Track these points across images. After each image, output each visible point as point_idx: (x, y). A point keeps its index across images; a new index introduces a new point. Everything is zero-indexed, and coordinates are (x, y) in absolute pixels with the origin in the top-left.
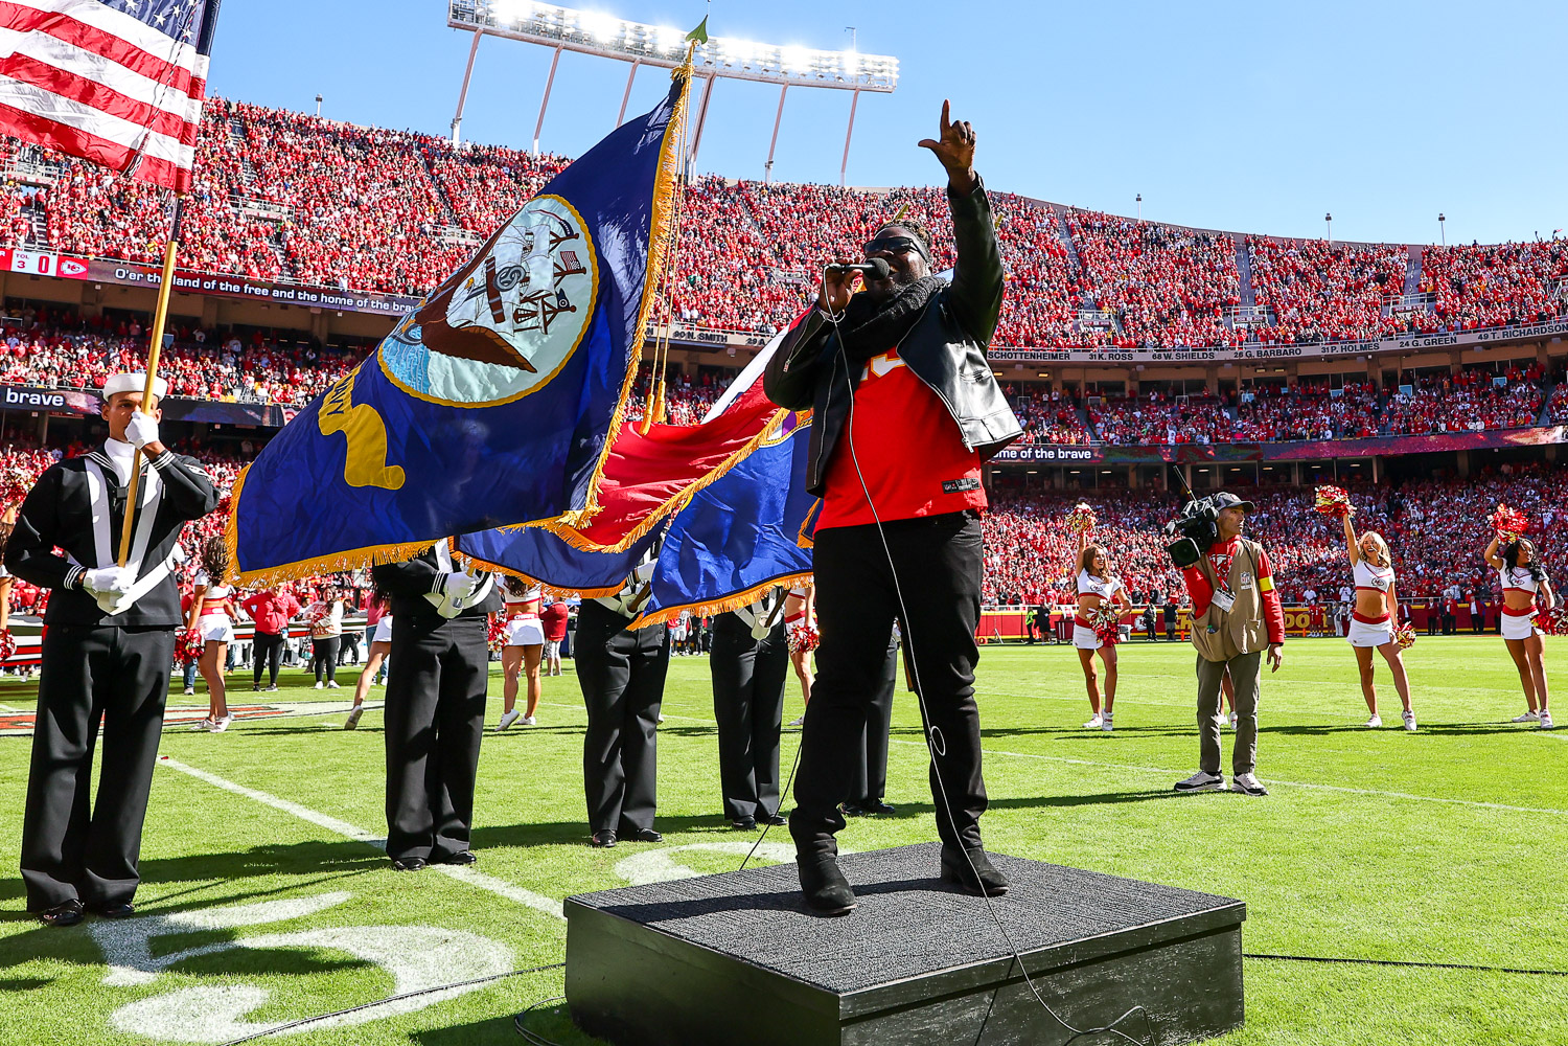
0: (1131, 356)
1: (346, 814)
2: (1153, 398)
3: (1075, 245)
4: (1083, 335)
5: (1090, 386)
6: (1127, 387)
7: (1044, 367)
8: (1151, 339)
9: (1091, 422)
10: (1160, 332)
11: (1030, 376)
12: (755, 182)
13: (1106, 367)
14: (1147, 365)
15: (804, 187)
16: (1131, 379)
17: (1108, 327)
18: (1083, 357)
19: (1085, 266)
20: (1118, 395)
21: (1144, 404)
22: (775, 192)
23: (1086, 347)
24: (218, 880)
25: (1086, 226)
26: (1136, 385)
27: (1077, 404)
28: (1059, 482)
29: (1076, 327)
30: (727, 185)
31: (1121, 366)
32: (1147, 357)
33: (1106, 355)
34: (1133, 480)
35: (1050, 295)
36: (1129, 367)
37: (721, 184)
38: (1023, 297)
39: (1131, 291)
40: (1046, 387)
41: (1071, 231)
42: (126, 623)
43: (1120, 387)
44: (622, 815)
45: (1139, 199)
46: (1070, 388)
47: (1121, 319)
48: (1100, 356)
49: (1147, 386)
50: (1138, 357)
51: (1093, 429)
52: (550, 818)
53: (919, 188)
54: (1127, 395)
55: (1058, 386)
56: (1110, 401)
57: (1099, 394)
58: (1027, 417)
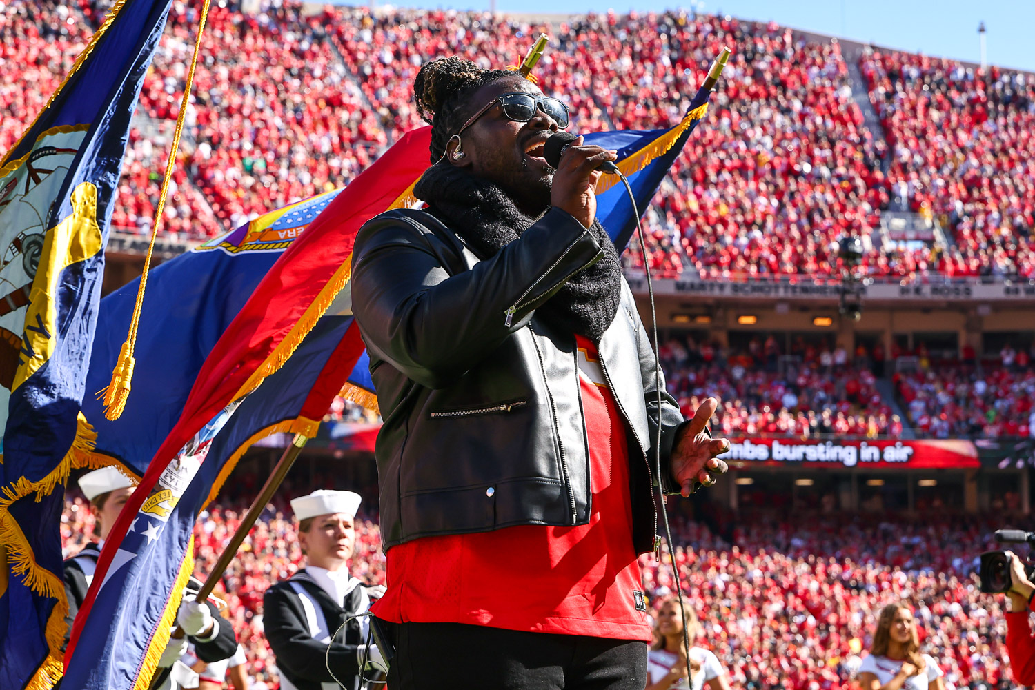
0: (968, 291)
2: (1008, 360)
3: (876, 108)
4: (889, 256)
5: (900, 340)
6: (963, 341)
7: (824, 309)
8: (1003, 263)
9: (902, 400)
10: (1018, 249)
11: (797, 323)
12: (351, 9)
13: (926, 308)
14: (997, 306)
15: (431, 15)
16: (969, 328)
17: (930, 242)
18: (889, 292)
19: (891, 142)
20: (947, 354)
21: (992, 369)
22: (384, 23)
23: (892, 276)
25: (895, 76)
26: (976, 340)
27: (879, 369)
28: (848, 499)
29: (877, 243)
30: (305, 13)
31: (952, 307)
32: (995, 292)
33: (927, 290)
34: (973, 499)
35: (833, 189)
36: (966, 308)
37: (297, 9)
38: (792, 195)
39: (973, 183)
40: (827, 341)
41: (869, 83)
43: (949, 341)
45: (982, 30)
46: (867, 343)
47: (953, 231)
48: (918, 291)
49: (995, 340)
50: (980, 291)
51: (905, 411)
53: (618, 13)
54: (961, 355)
55: (847, 340)
56: (936, 364)
57: (916, 353)
58: (796, 390)
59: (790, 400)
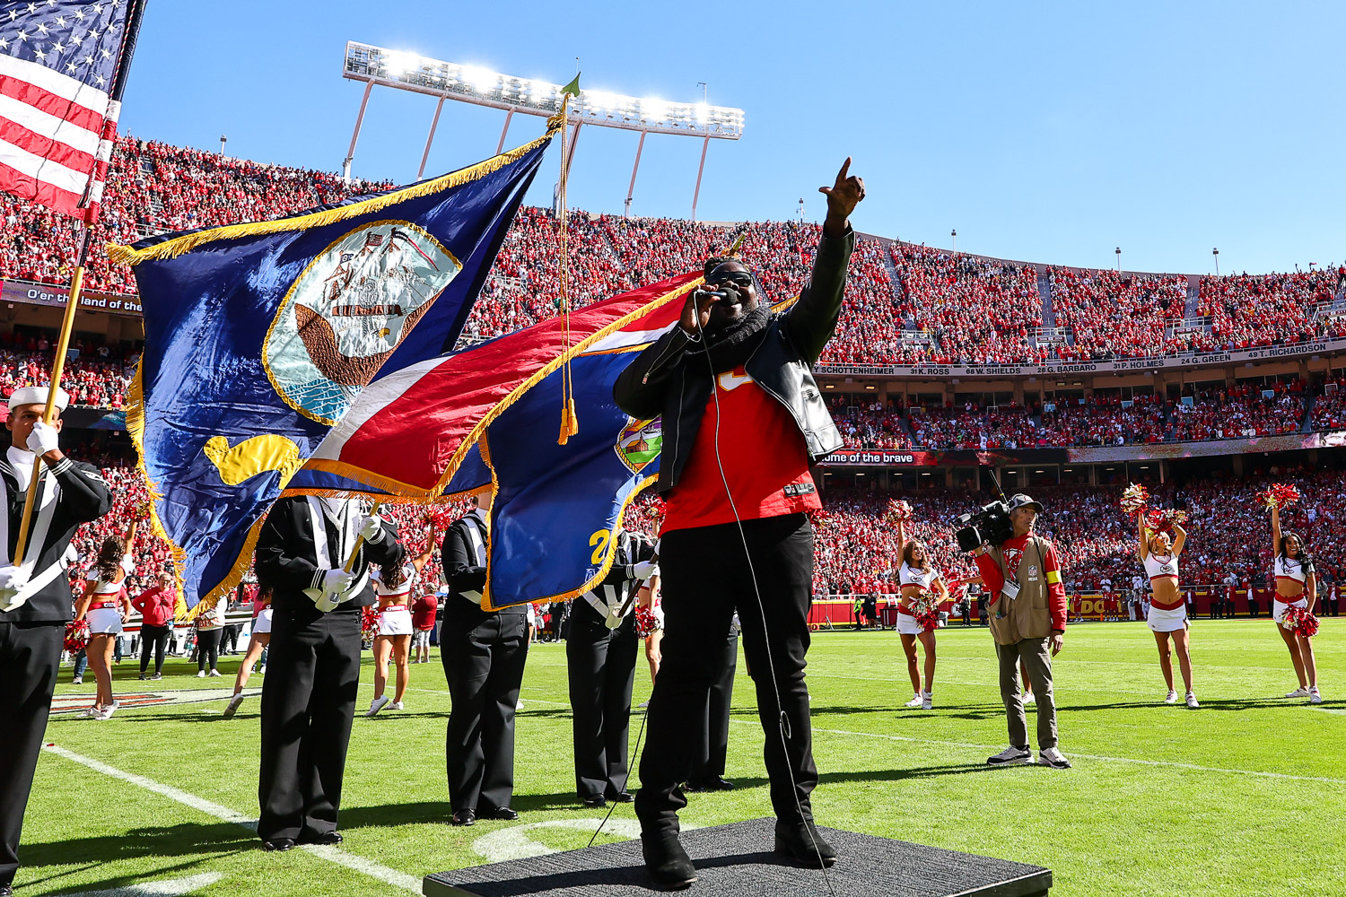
0: (947, 371)
1: (221, 797)
2: (968, 408)
3: (898, 274)
4: (905, 352)
5: (911, 398)
6: (944, 399)
7: (871, 381)
8: (964, 357)
9: (912, 430)
10: (973, 350)
11: (858, 388)
12: (616, 217)
13: (925, 380)
14: (962, 379)
15: (659, 221)
16: (947, 391)
17: (927, 345)
18: (906, 372)
19: (907, 293)
20: (936, 405)
21: (959, 413)
22: (633, 225)
23: (909, 363)
24: (94, 862)
25: (909, 257)
26: (952, 397)
27: (900, 413)
28: (884, 483)
29: (899, 345)
30: (592, 218)
31: (939, 379)
32: (962, 372)
33: (925, 370)
34: (950, 481)
35: (876, 317)
36: (946, 380)
37: (585, 218)
38: (853, 319)
39: (947, 314)
40: (872, 398)
41: (894, 261)
42: (18, 619)
43: (938, 398)
44: (480, 794)
45: (954, 234)
46: (894, 398)
47: (939, 338)
48: (920, 371)
49: (962, 398)
50: (953, 371)
51: (914, 436)
52: (414, 798)
53: (761, 222)
54: (944, 406)
55: (883, 397)
56: (929, 410)
57: (919, 405)
58: (855, 425)
59: (852, 430)
